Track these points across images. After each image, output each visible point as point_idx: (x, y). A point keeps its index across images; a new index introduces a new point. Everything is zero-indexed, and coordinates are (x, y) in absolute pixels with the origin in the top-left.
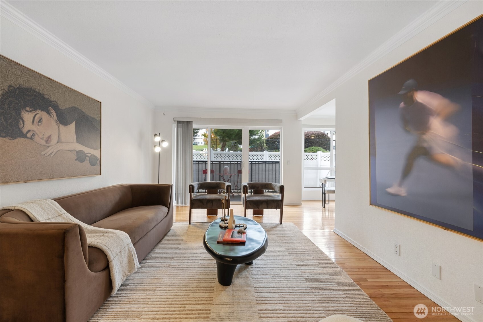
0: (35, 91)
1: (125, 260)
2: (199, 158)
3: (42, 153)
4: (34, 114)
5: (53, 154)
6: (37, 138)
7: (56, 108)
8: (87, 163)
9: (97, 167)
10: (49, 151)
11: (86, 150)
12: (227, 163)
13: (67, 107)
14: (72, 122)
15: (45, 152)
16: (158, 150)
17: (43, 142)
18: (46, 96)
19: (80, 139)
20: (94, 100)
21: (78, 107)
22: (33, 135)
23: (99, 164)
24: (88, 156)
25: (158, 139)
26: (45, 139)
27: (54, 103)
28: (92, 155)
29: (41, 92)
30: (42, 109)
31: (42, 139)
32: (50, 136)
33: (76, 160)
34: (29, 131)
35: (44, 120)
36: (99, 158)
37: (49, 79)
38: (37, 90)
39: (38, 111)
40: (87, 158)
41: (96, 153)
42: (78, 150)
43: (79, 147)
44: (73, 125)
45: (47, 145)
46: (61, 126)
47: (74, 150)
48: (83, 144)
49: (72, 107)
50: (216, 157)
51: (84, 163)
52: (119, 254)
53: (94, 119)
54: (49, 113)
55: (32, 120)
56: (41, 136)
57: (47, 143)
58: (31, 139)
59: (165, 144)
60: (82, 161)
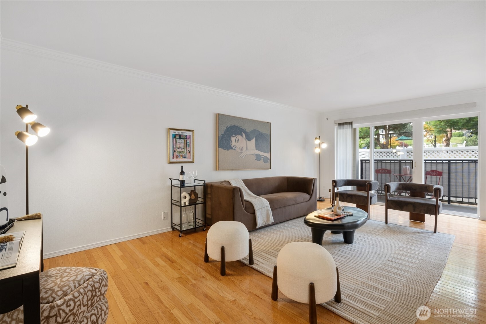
0: (236, 126)
1: (265, 214)
2: (390, 157)
3: (239, 156)
4: (236, 137)
5: (244, 156)
6: (237, 149)
7: (245, 133)
8: (262, 161)
9: (268, 164)
10: (242, 155)
11: (261, 153)
12: (405, 163)
13: (250, 131)
14: (253, 138)
15: (240, 156)
16: (317, 151)
17: (239, 151)
18: (241, 127)
19: (257, 148)
20: (266, 122)
21: (257, 129)
22: (236, 147)
23: (269, 162)
24: (263, 157)
25: (317, 142)
26: (240, 149)
27: (244, 130)
28: (265, 157)
29: (238, 126)
30: (239, 135)
31: (239, 149)
32: (242, 148)
33: (255, 160)
34: (234, 146)
35: (240, 139)
36: (270, 158)
37: (242, 118)
38: (237, 126)
39: (238, 136)
40: (262, 158)
41: (267, 155)
42: (256, 154)
43: (257, 152)
44: (254, 140)
45: (241, 152)
46: (248, 141)
47: (254, 154)
48: (259, 150)
49: (253, 130)
50: (409, 155)
51: (260, 161)
52: (261, 209)
53: (266, 134)
54: (242, 136)
55: (235, 141)
56: (239, 148)
57: (241, 151)
58: (235, 149)
59: (324, 146)
60: (259, 160)
